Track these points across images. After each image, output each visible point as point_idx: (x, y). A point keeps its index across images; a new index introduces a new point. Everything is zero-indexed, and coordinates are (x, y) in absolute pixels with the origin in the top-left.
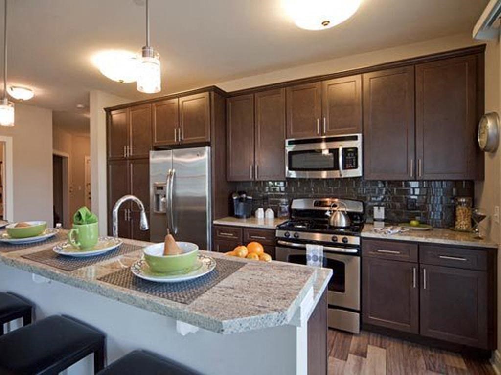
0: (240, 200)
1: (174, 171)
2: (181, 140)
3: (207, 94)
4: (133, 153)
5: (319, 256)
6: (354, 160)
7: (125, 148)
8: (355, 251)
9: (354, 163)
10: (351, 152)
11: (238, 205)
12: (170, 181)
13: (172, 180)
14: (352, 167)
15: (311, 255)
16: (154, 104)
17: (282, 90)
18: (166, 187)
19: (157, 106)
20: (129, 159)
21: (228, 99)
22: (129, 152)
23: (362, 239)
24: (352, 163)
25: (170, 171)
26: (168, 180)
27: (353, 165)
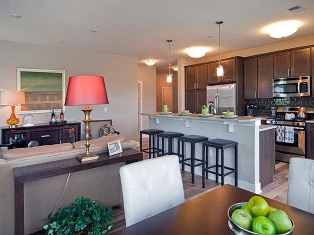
0: (251, 108)
1: (218, 95)
2: (222, 80)
3: (234, 59)
4: (198, 86)
5: (291, 131)
6: (306, 88)
7: (194, 85)
8: (303, 128)
9: (306, 89)
10: (305, 84)
11: (249, 110)
12: (217, 100)
13: (217, 99)
14: (305, 91)
15: (288, 131)
16: (208, 64)
17: (271, 56)
18: (214, 102)
19: (210, 65)
20: (196, 90)
21: (244, 60)
22: (196, 86)
23: (306, 123)
24: (305, 89)
25: (216, 95)
26: (216, 99)
27: (305, 90)
